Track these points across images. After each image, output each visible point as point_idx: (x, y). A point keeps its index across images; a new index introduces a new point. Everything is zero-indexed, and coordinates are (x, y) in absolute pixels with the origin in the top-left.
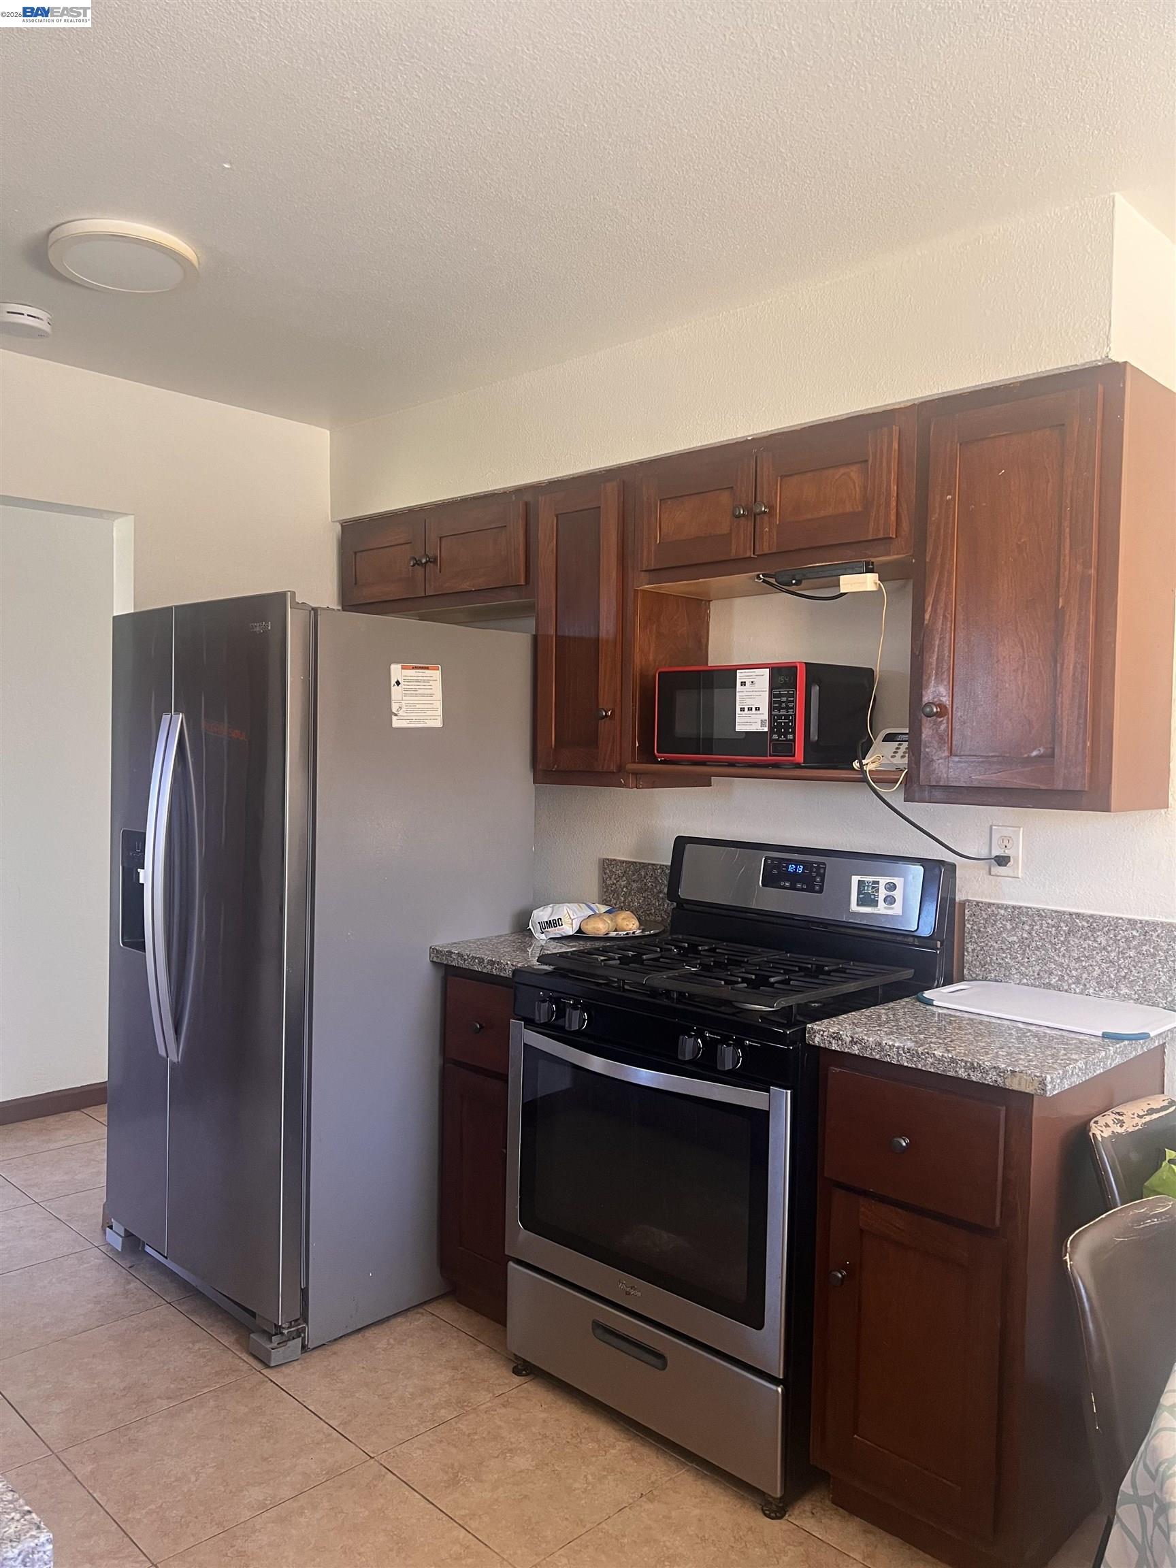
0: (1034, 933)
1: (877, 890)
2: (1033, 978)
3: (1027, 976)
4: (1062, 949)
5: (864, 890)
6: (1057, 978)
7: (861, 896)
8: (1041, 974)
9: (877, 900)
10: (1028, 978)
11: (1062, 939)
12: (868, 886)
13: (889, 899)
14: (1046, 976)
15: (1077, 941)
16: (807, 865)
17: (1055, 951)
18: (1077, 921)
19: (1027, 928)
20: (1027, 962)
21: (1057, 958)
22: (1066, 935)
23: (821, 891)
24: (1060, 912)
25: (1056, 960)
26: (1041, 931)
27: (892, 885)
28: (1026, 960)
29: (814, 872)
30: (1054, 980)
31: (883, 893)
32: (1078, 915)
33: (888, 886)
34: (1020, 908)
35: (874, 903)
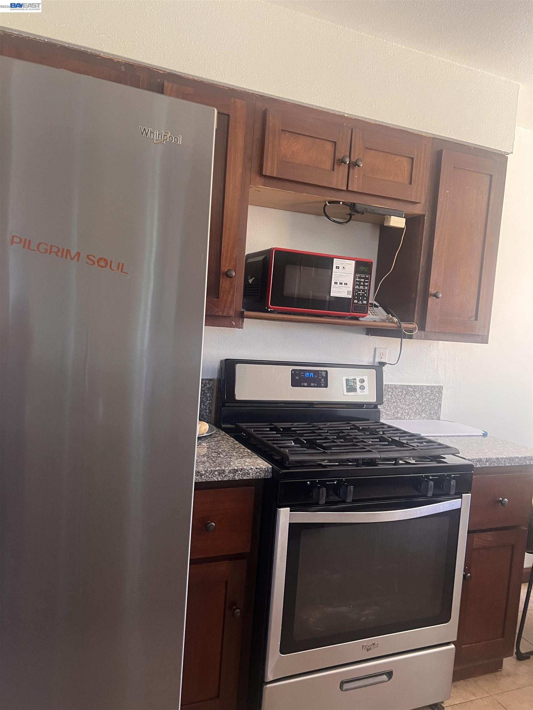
0: (393, 396)
1: (356, 383)
2: (391, 416)
3: (389, 415)
4: (403, 401)
5: (349, 383)
6: (400, 414)
7: (348, 387)
8: (394, 413)
9: (356, 389)
10: (389, 416)
11: (403, 397)
12: (351, 381)
13: (362, 387)
14: (396, 414)
15: (409, 397)
16: (316, 372)
17: (400, 402)
18: (409, 388)
19: (390, 394)
20: (389, 409)
21: (401, 406)
22: (405, 395)
23: (326, 386)
24: (403, 385)
25: (400, 407)
26: (396, 394)
27: (362, 380)
28: (389, 408)
29: (320, 376)
30: (399, 415)
31: (358, 385)
32: (410, 386)
33: (360, 381)
34: (388, 385)
35: (355, 390)
